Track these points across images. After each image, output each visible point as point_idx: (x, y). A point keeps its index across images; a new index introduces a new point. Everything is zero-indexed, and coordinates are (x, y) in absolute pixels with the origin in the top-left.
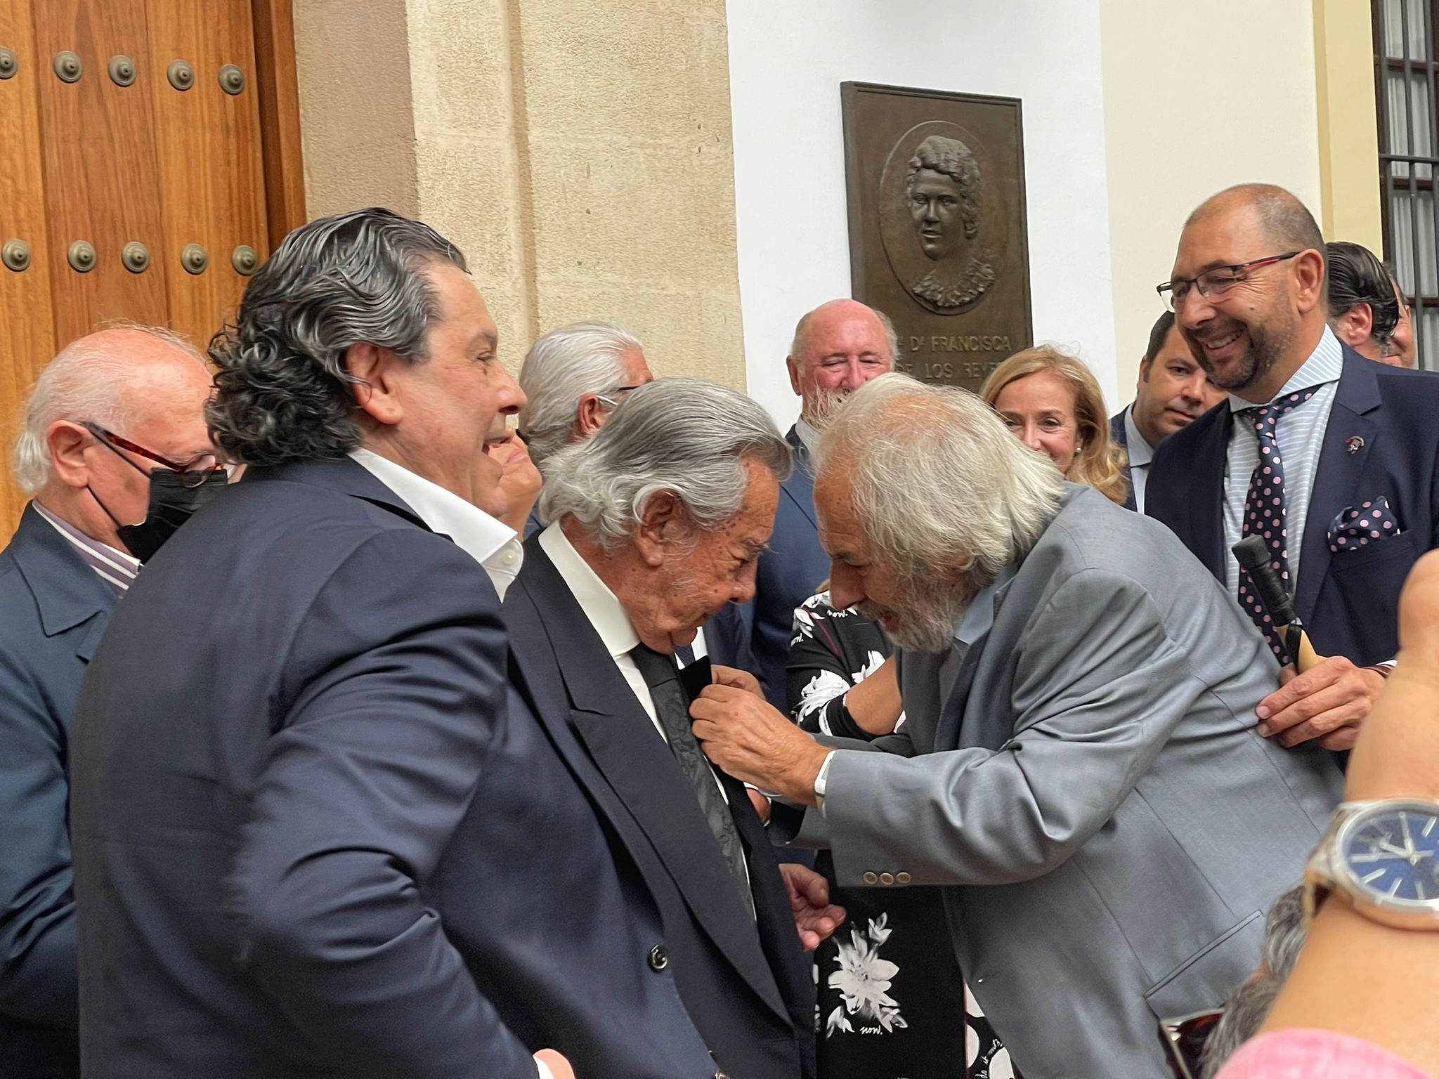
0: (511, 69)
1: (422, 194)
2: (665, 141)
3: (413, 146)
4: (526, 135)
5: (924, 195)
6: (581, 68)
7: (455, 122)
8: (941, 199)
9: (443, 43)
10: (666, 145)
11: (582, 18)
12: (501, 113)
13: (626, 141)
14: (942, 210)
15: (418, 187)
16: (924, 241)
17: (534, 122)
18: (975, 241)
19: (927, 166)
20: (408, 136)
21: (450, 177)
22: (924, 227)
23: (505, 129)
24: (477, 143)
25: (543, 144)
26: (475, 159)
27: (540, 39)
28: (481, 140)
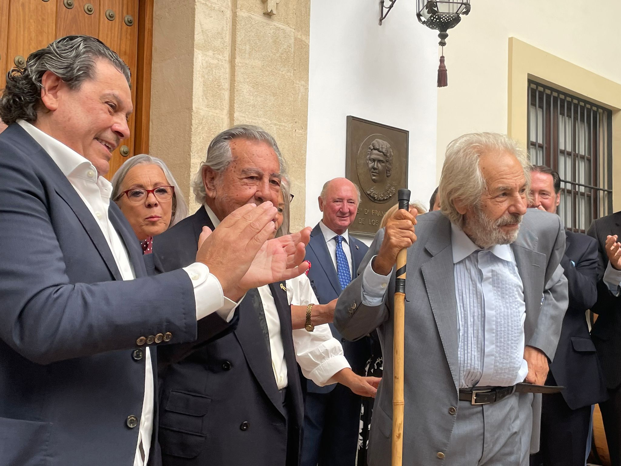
0: (230, 90)
1: (193, 130)
2: (283, 124)
3: (192, 112)
4: (234, 114)
5: (373, 159)
6: (256, 93)
7: (208, 106)
8: (379, 161)
9: (206, 77)
10: (284, 126)
11: (258, 76)
12: (225, 106)
13: (269, 122)
14: (379, 165)
15: (192, 127)
16: (372, 175)
17: (237, 110)
18: (390, 178)
19: (375, 149)
20: (190, 109)
21: (204, 125)
22: (372, 170)
23: (226, 111)
24: (215, 115)
25: (240, 118)
26: (214, 120)
27: (242, 80)
28: (217, 114)
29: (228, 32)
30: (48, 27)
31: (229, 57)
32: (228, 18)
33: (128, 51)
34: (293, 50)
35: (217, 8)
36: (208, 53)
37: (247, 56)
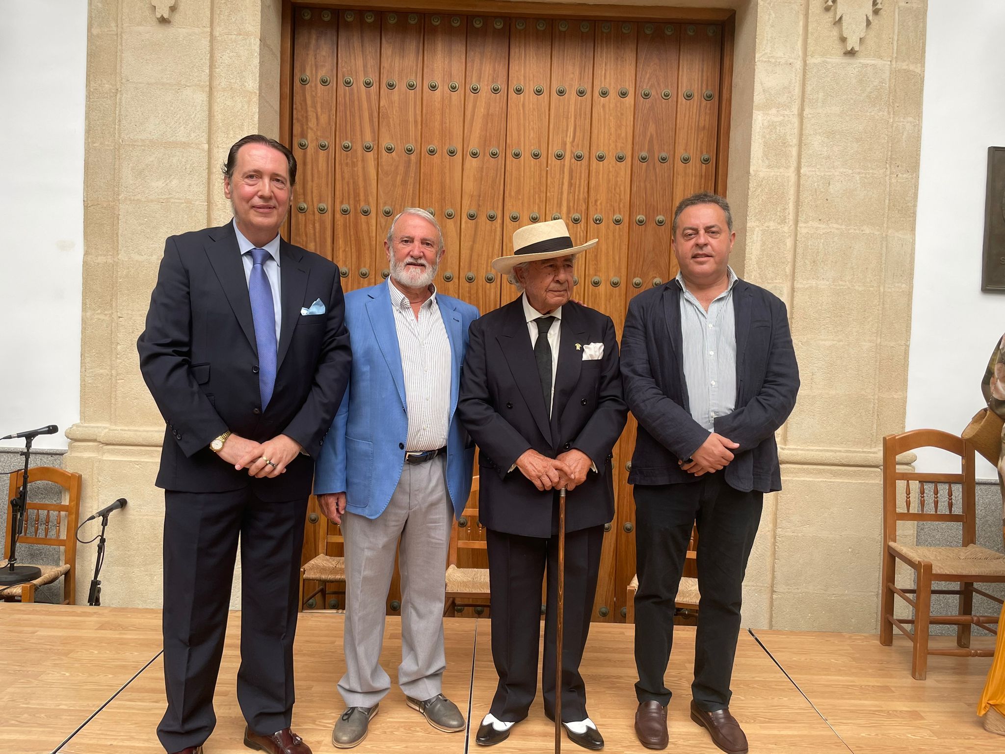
0: (798, 146)
1: (750, 193)
2: (871, 171)
3: (749, 176)
4: (800, 170)
6: (831, 143)
7: (769, 167)
9: (767, 136)
10: (872, 173)
11: (834, 123)
12: (793, 162)
13: (850, 171)
17: (804, 165)
20: (748, 173)
21: (764, 187)
23: (792, 169)
24: (778, 174)
25: (808, 173)
26: (777, 180)
27: (812, 133)
28: (781, 173)
29: (797, 85)
30: (626, 120)
31: (798, 110)
32: (798, 70)
33: (707, 126)
34: (887, 85)
35: (783, 61)
36: (770, 112)
37: (819, 104)
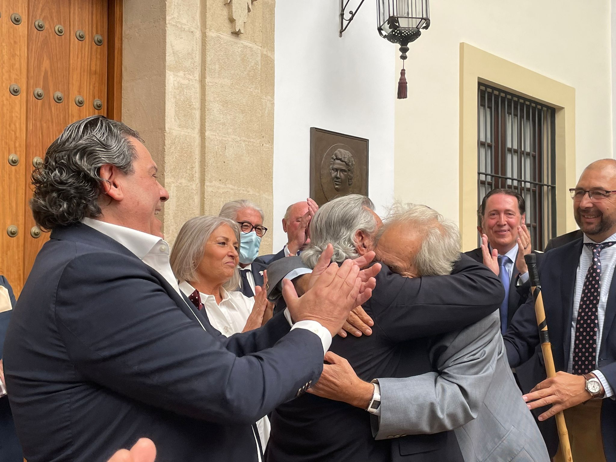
0: (200, 109)
1: (166, 150)
2: (252, 140)
3: (164, 133)
4: (205, 133)
5: (336, 168)
6: (225, 111)
7: (180, 126)
8: (342, 170)
9: (178, 97)
10: (253, 142)
11: (227, 94)
12: (196, 124)
13: (239, 138)
14: (341, 174)
15: (165, 148)
16: (335, 184)
17: (208, 129)
18: (351, 186)
19: (337, 159)
20: (163, 129)
21: (177, 145)
22: (335, 179)
23: (197, 130)
24: (187, 134)
25: (210, 137)
26: (186, 140)
27: (212, 100)
28: (188, 133)
29: (198, 52)
30: (20, 50)
31: (199, 77)
32: (198, 39)
33: (98, 71)
34: (260, 67)
35: (187, 29)
36: (179, 74)
37: (217, 75)
